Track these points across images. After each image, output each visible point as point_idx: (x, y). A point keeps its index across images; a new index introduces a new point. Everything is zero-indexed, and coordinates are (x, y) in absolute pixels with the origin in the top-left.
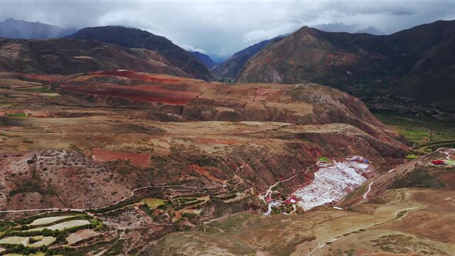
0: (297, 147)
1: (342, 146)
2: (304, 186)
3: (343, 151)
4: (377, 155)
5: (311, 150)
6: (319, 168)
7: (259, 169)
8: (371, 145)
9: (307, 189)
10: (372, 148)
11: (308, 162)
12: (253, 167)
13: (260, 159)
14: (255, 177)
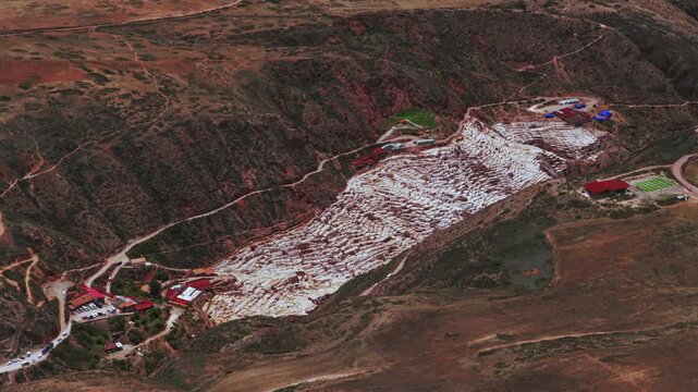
0: (314, 75)
1: (528, 59)
2: (275, 231)
3: (527, 77)
4: (661, 90)
5: (372, 86)
6: (383, 155)
7: (98, 180)
8: (647, 52)
9: (283, 242)
10: (646, 66)
11: (342, 135)
12: (75, 173)
13: (116, 142)
14: (71, 212)
